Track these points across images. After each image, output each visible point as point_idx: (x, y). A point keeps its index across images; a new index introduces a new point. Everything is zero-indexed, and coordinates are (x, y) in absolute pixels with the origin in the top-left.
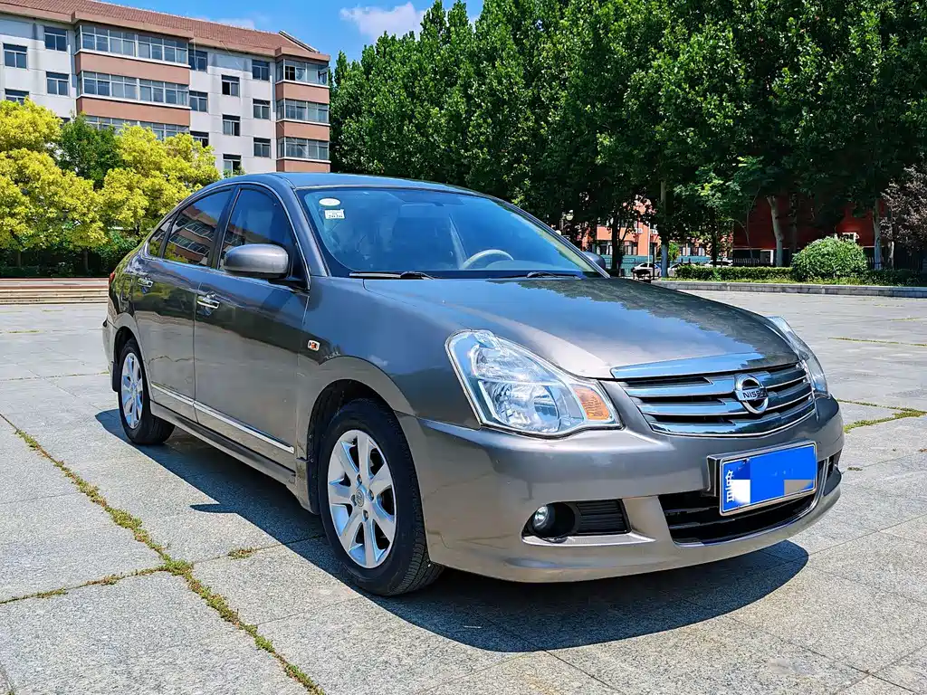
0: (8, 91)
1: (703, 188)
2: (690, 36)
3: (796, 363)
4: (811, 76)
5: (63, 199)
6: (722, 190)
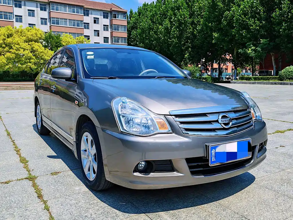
0: (29, 24)
1: (248, 50)
3: (248, 109)
4: (286, 11)
5: (45, 57)
6: (255, 50)
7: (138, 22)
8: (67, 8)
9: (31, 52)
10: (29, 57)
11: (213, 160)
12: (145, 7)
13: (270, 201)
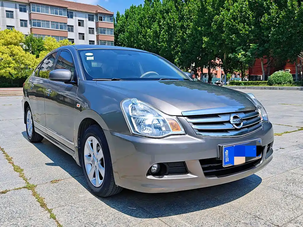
0: (7, 26)
1: (238, 55)
2: (234, 3)
3: (255, 110)
4: (274, 16)
5: (26, 61)
6: (245, 55)
7: (125, 25)
8: (50, 9)
9: (10, 56)
10: (8, 61)
11: (226, 161)
12: (132, 10)
13: (280, 201)
